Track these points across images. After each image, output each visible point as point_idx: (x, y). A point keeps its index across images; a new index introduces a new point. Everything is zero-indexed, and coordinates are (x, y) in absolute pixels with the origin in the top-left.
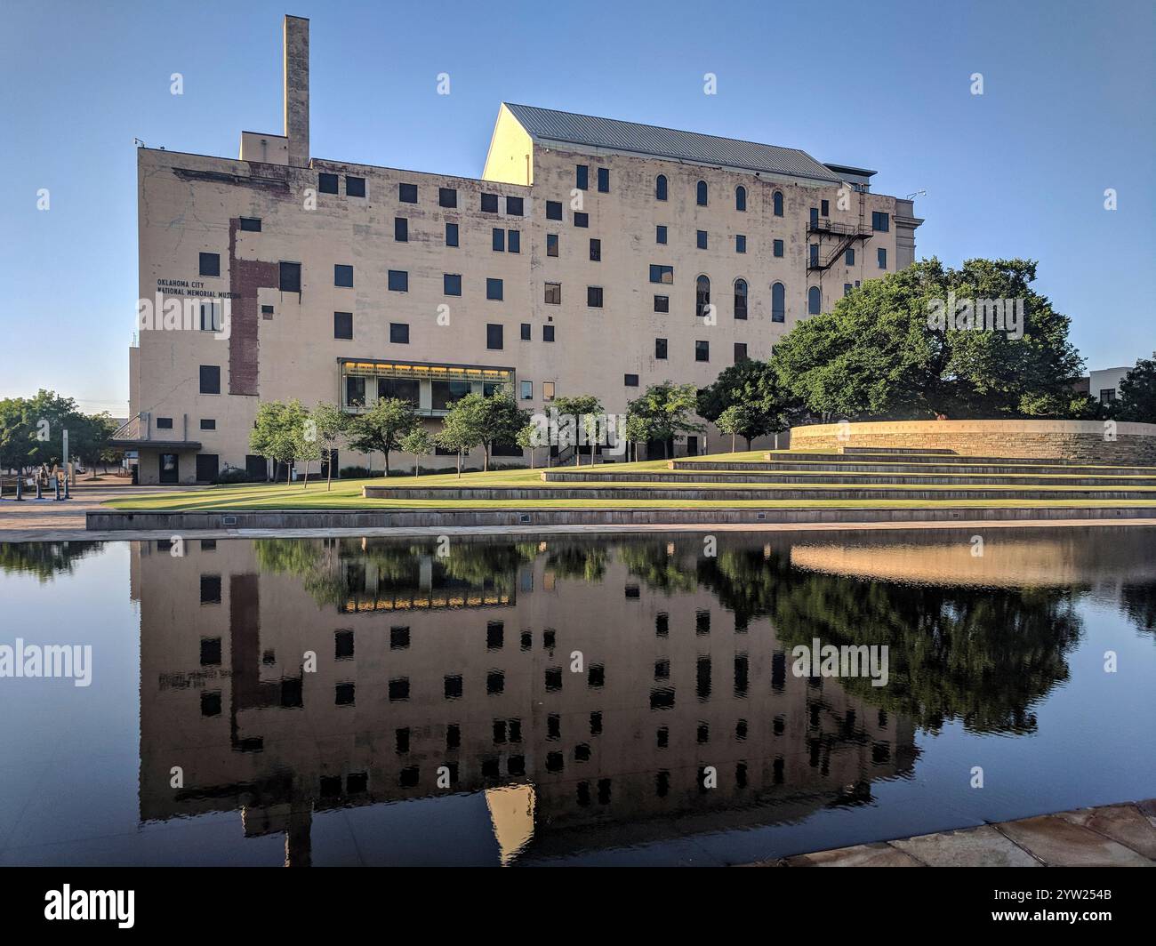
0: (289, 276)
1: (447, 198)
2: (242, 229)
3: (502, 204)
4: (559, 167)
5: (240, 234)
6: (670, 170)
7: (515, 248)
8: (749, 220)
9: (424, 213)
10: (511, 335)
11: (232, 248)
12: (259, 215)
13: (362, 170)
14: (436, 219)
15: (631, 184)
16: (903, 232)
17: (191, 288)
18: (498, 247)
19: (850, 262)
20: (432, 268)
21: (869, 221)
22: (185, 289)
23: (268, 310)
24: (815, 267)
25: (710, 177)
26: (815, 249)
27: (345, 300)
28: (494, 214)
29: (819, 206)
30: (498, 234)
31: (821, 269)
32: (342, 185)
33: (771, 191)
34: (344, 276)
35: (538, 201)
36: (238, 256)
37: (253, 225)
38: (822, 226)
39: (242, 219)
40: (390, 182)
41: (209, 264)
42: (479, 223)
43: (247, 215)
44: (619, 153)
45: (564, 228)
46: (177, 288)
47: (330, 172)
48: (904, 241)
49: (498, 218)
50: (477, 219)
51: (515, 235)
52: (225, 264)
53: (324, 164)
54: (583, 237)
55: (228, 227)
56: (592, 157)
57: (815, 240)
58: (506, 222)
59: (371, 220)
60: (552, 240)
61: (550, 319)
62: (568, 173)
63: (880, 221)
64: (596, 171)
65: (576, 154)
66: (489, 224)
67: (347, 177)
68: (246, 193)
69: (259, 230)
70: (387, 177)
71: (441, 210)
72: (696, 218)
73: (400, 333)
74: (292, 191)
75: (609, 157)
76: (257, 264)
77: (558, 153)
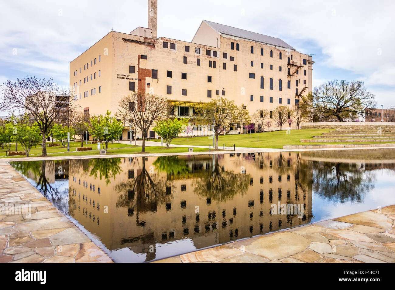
0: (154, 74)
1: (198, 50)
2: (142, 58)
3: (212, 53)
4: (227, 43)
5: (141, 60)
6: (254, 44)
7: (215, 67)
8: (273, 60)
9: (191, 55)
10: (214, 93)
11: (139, 64)
12: (146, 54)
13: (175, 41)
14: (194, 57)
15: (244, 48)
16: (310, 65)
17: (127, 77)
18: (210, 66)
19: (297, 73)
20: (193, 72)
21: (302, 62)
22: (125, 77)
23: (148, 84)
24: (289, 75)
25: (264, 47)
26: (289, 69)
27: (169, 81)
28: (210, 56)
29: (290, 57)
30: (211, 62)
31: (291, 75)
32: (169, 46)
33: (279, 52)
34: (169, 74)
35: (221, 53)
36: (140, 67)
37: (144, 57)
38: (291, 63)
39: (142, 56)
40: (182, 45)
41: (132, 69)
42: (206, 59)
43: (143, 54)
44: (242, 39)
45: (227, 61)
46: (123, 77)
47: (166, 41)
48: (310, 68)
49: (211, 57)
50: (205, 58)
51: (215, 62)
52: (136, 70)
53: (165, 39)
54: (233, 63)
55: (138, 57)
56: (235, 40)
57: (289, 67)
58: (213, 59)
59: (177, 57)
60: (225, 64)
61: (224, 88)
62: (229, 44)
63: (305, 62)
64: (236, 44)
65: (231, 39)
66: (209, 59)
67: (171, 43)
68: (143, 47)
69: (146, 59)
70: (181, 44)
71: (196, 54)
72: (260, 59)
73: (184, 92)
74: (155, 47)
75: (239, 40)
76: (145, 70)
77: (226, 38)
